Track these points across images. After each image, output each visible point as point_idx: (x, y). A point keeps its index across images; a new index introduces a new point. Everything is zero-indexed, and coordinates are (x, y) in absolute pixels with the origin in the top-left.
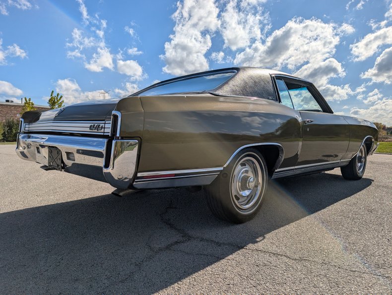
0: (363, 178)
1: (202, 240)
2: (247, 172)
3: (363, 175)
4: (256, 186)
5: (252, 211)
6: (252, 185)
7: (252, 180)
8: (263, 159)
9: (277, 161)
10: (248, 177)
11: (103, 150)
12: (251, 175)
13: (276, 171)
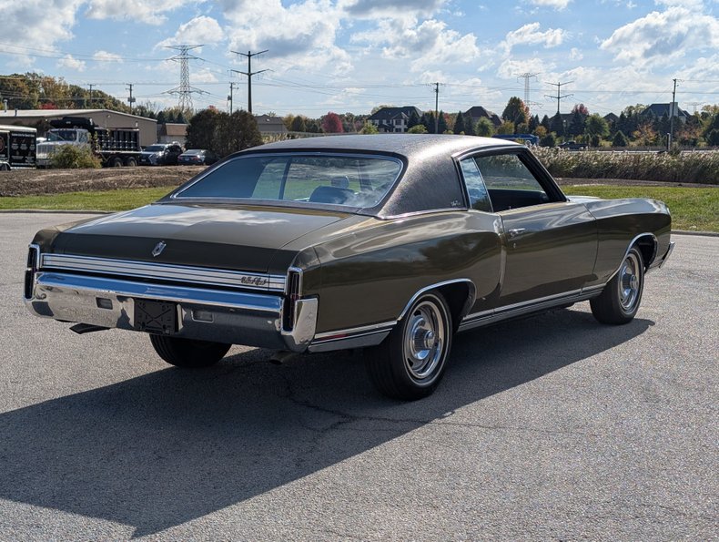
0: (637, 319)
1: (371, 419)
2: (423, 323)
3: (635, 313)
4: (436, 344)
5: (430, 382)
6: (431, 342)
7: (430, 334)
8: (444, 301)
9: (466, 304)
10: (425, 331)
11: (279, 310)
12: (428, 327)
13: (464, 319)
